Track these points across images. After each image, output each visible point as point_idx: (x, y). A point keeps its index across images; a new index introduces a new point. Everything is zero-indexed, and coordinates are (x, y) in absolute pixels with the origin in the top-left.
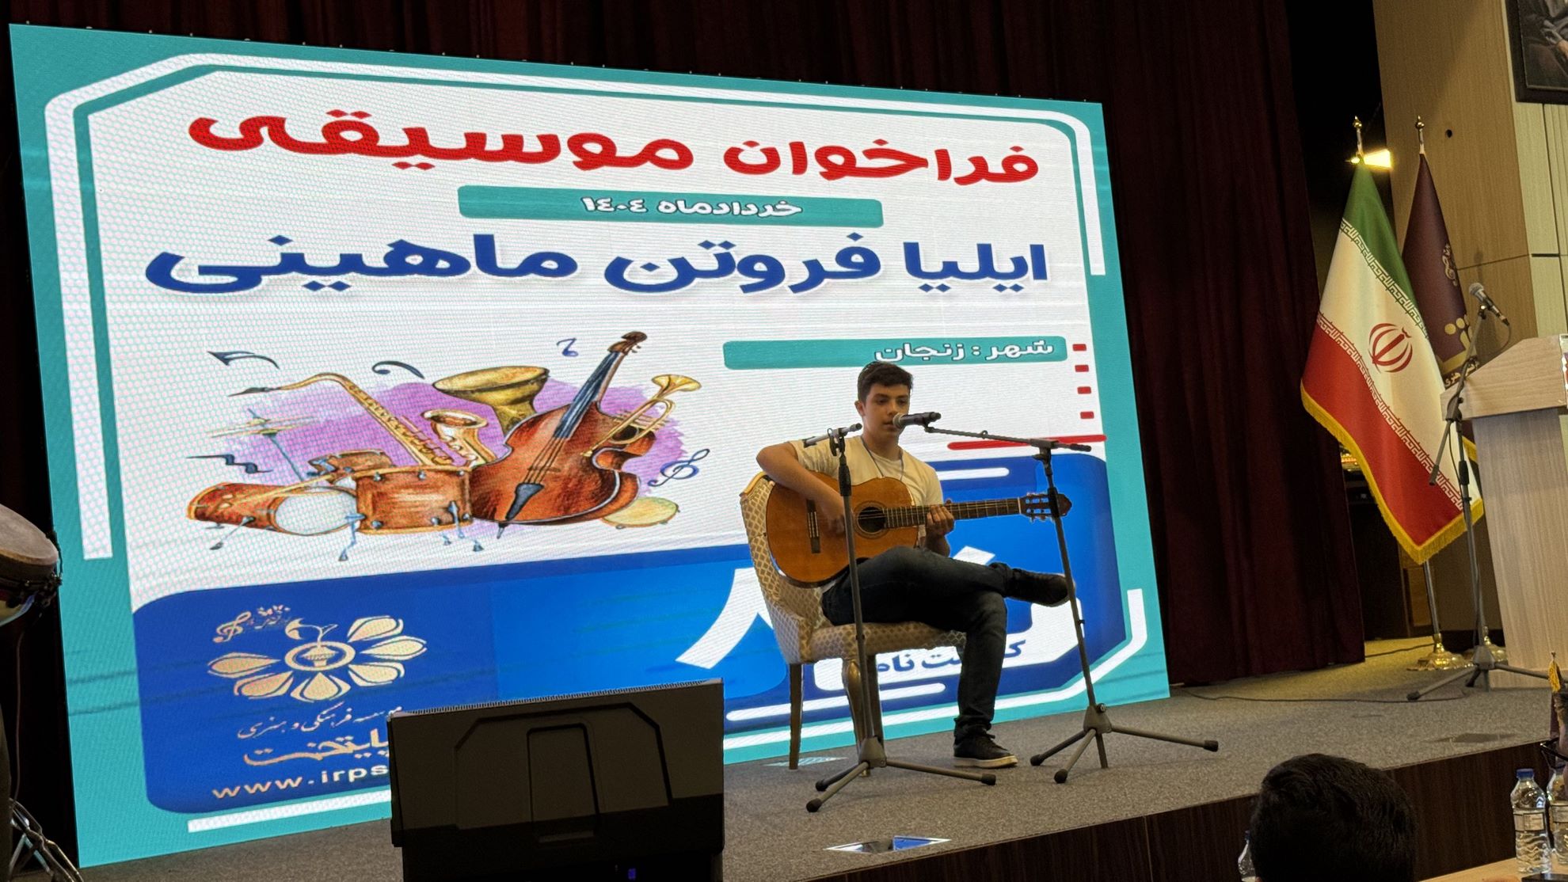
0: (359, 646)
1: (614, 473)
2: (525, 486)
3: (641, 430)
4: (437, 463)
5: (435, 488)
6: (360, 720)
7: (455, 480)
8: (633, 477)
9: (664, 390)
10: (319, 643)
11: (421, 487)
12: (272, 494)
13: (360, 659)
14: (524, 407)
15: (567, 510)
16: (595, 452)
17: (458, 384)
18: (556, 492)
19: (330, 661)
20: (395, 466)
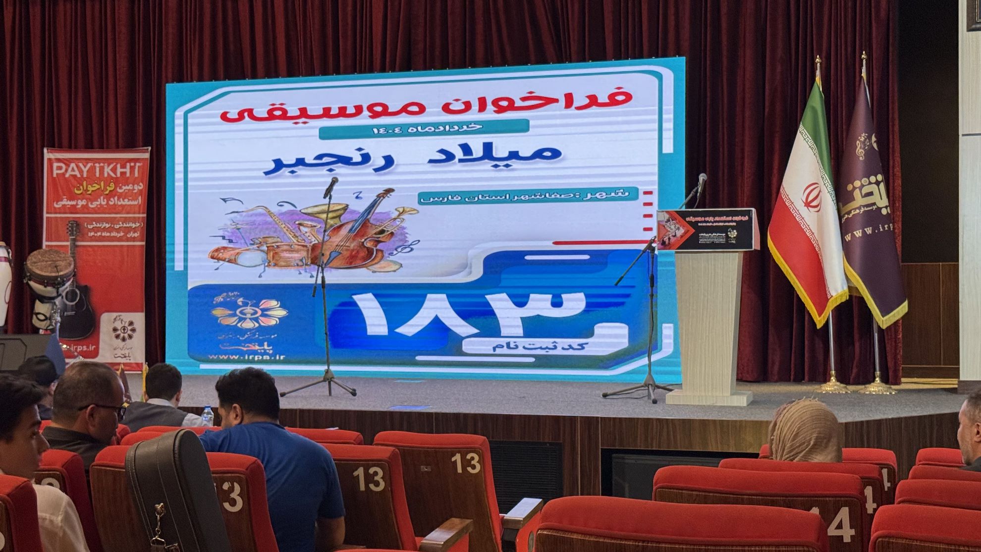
0: (263, 310)
1: (373, 249)
2: (334, 253)
3: (388, 231)
4: (299, 242)
5: (297, 251)
6: (261, 338)
7: (305, 249)
8: (382, 251)
9: (401, 214)
10: (249, 308)
11: (291, 251)
12: (237, 251)
13: (263, 315)
14: (337, 220)
15: (351, 263)
16: (366, 240)
17: (310, 211)
18: (347, 256)
19: (252, 314)
20: (282, 242)
